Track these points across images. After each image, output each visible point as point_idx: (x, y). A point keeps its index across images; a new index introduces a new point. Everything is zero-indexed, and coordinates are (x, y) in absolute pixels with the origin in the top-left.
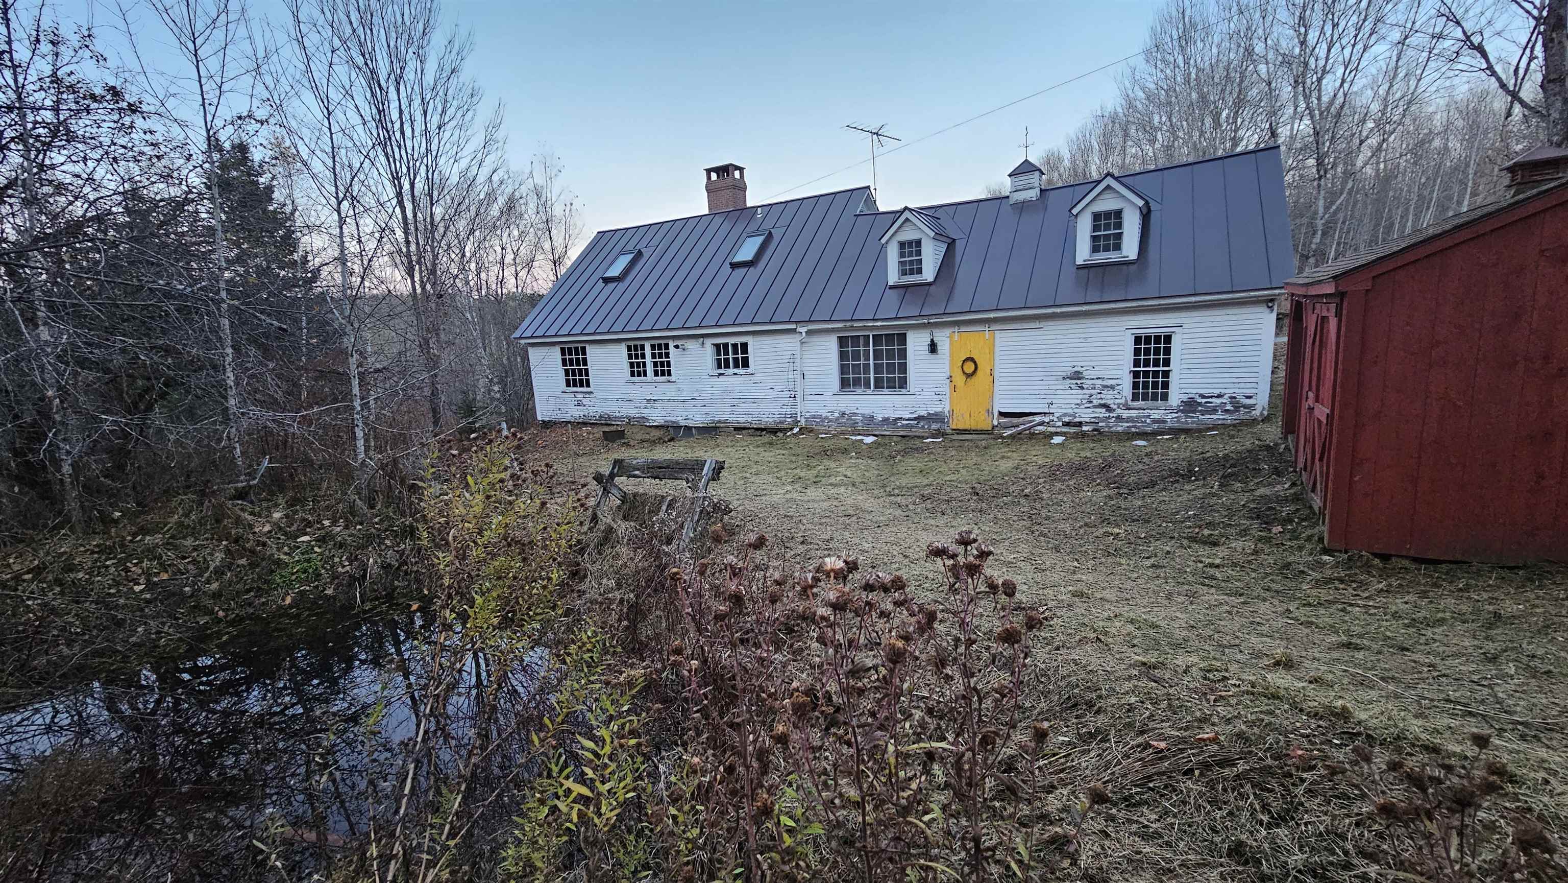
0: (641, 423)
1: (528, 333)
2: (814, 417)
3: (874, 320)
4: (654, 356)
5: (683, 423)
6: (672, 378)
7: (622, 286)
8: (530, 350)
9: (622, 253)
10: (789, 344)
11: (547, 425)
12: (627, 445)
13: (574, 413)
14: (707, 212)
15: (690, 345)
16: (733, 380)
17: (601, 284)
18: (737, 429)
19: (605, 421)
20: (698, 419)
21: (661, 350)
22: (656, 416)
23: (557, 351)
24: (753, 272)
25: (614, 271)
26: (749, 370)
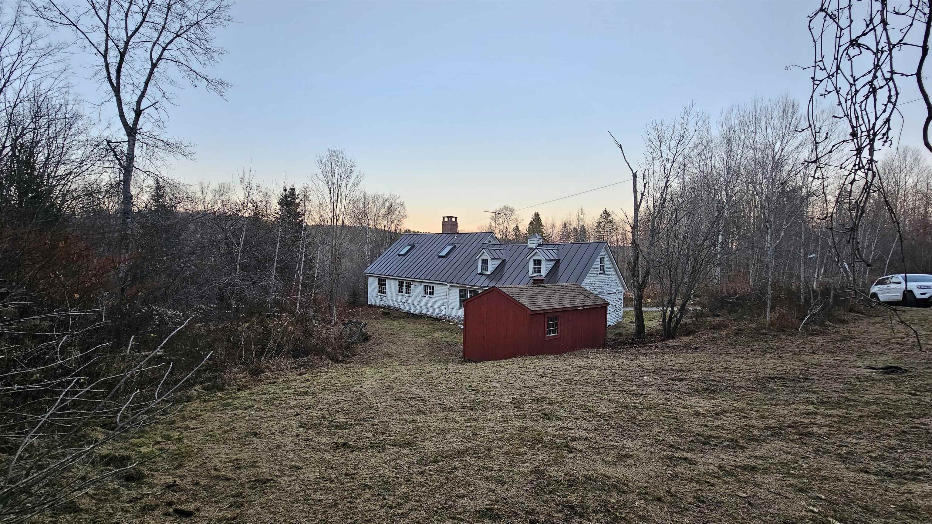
0: (398, 310)
1: (368, 272)
2: (451, 316)
3: (468, 285)
4: (406, 286)
5: (412, 312)
6: (411, 295)
7: (404, 258)
8: (369, 278)
9: (409, 245)
10: (445, 289)
11: (371, 306)
12: (389, 318)
13: (379, 303)
14: (441, 232)
15: (417, 284)
16: (428, 300)
17: (398, 256)
18: (428, 317)
19: (389, 307)
20: (417, 312)
21: (409, 284)
22: (404, 309)
23: (377, 280)
24: (444, 259)
25: (403, 252)
26: (433, 296)
